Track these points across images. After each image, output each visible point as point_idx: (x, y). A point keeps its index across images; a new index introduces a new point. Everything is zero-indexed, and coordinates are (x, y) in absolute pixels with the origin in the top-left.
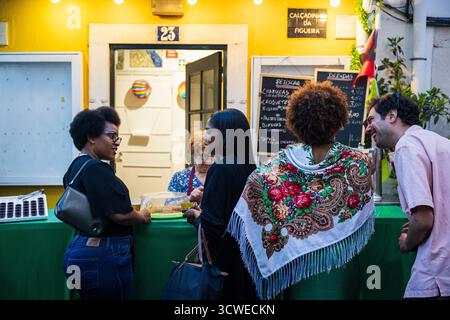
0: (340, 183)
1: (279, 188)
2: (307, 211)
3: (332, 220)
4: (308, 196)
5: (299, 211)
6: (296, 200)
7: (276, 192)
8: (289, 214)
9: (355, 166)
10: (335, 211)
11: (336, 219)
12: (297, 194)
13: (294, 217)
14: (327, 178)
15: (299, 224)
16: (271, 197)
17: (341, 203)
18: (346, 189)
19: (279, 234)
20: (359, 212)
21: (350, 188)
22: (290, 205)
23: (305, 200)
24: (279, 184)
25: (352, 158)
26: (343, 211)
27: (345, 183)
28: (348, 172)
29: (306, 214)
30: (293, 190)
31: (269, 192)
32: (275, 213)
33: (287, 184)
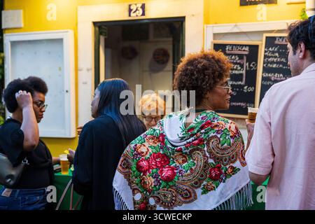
0: (201, 156)
1: (148, 160)
2: (171, 184)
3: (195, 193)
4: (173, 169)
5: (163, 184)
6: (162, 172)
7: (144, 164)
8: (155, 186)
9: (216, 137)
10: (197, 184)
11: (199, 191)
12: (162, 167)
13: (159, 189)
14: (188, 151)
15: (165, 196)
16: (139, 168)
17: (202, 176)
18: (206, 162)
19: (148, 202)
20: (222, 185)
21: (211, 161)
22: (156, 177)
23: (170, 173)
24: (148, 156)
25: (212, 128)
26: (205, 183)
27: (205, 155)
28: (208, 144)
29: (170, 187)
30: (160, 162)
31: (137, 164)
32: (143, 184)
33: (155, 156)
